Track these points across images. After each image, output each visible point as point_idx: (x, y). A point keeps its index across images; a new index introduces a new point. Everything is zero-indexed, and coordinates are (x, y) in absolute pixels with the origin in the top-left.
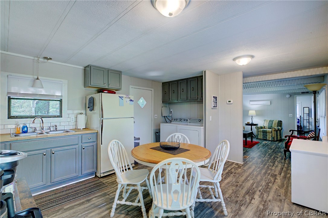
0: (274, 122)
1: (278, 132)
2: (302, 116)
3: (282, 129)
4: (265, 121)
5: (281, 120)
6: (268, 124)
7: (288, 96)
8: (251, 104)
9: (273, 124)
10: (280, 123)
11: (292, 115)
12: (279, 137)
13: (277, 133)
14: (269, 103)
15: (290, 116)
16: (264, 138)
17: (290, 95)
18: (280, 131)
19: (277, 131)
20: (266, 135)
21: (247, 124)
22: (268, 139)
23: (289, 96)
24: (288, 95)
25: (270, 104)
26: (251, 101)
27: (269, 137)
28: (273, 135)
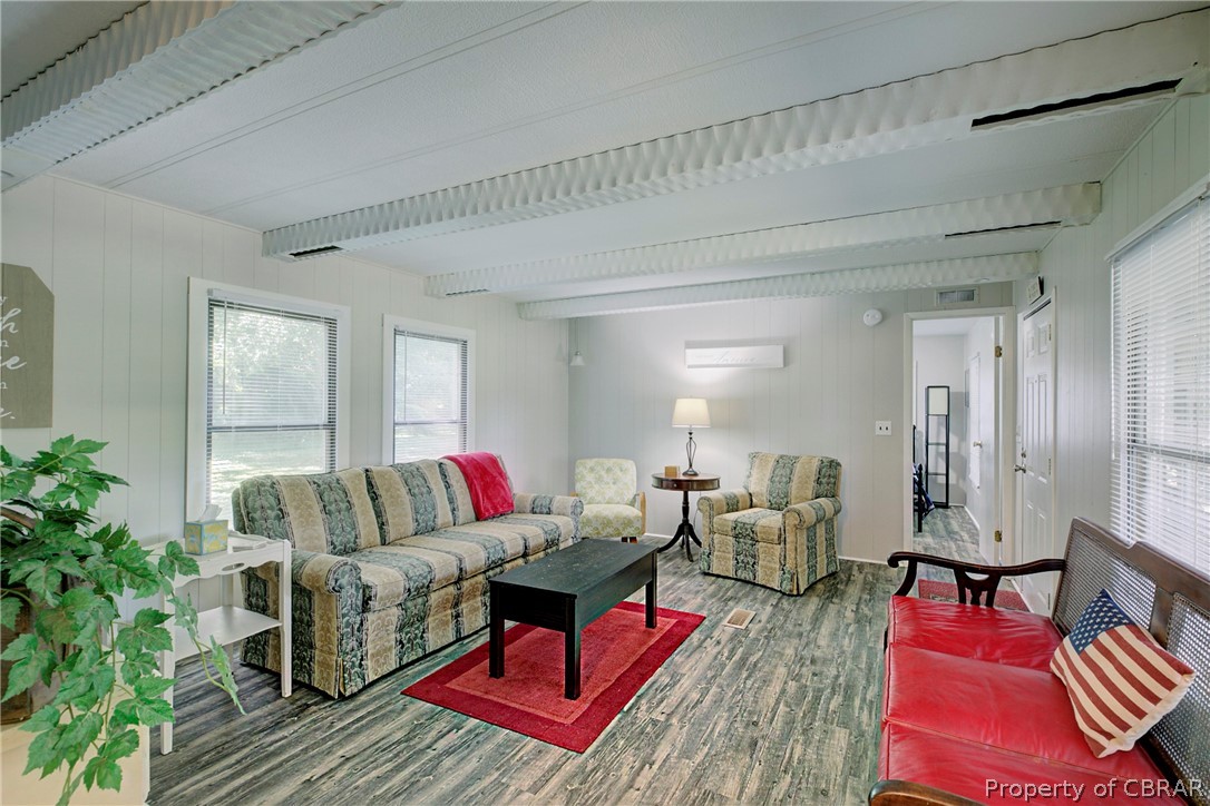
0: (798, 466)
1: (821, 531)
2: (921, 428)
3: (837, 512)
4: (757, 461)
5: (833, 457)
6: (766, 482)
7: (870, 317)
8: (688, 364)
9: (795, 478)
10: (828, 477)
11: (888, 424)
12: (822, 560)
13: (811, 539)
14: (774, 355)
15: (878, 432)
16: (743, 575)
17: (879, 310)
18: (830, 523)
19: (812, 529)
20: (754, 557)
21: (662, 483)
22: (759, 580)
23: (878, 316)
24: (871, 312)
25: (780, 363)
26: (690, 345)
27: (768, 570)
28: (791, 555)
